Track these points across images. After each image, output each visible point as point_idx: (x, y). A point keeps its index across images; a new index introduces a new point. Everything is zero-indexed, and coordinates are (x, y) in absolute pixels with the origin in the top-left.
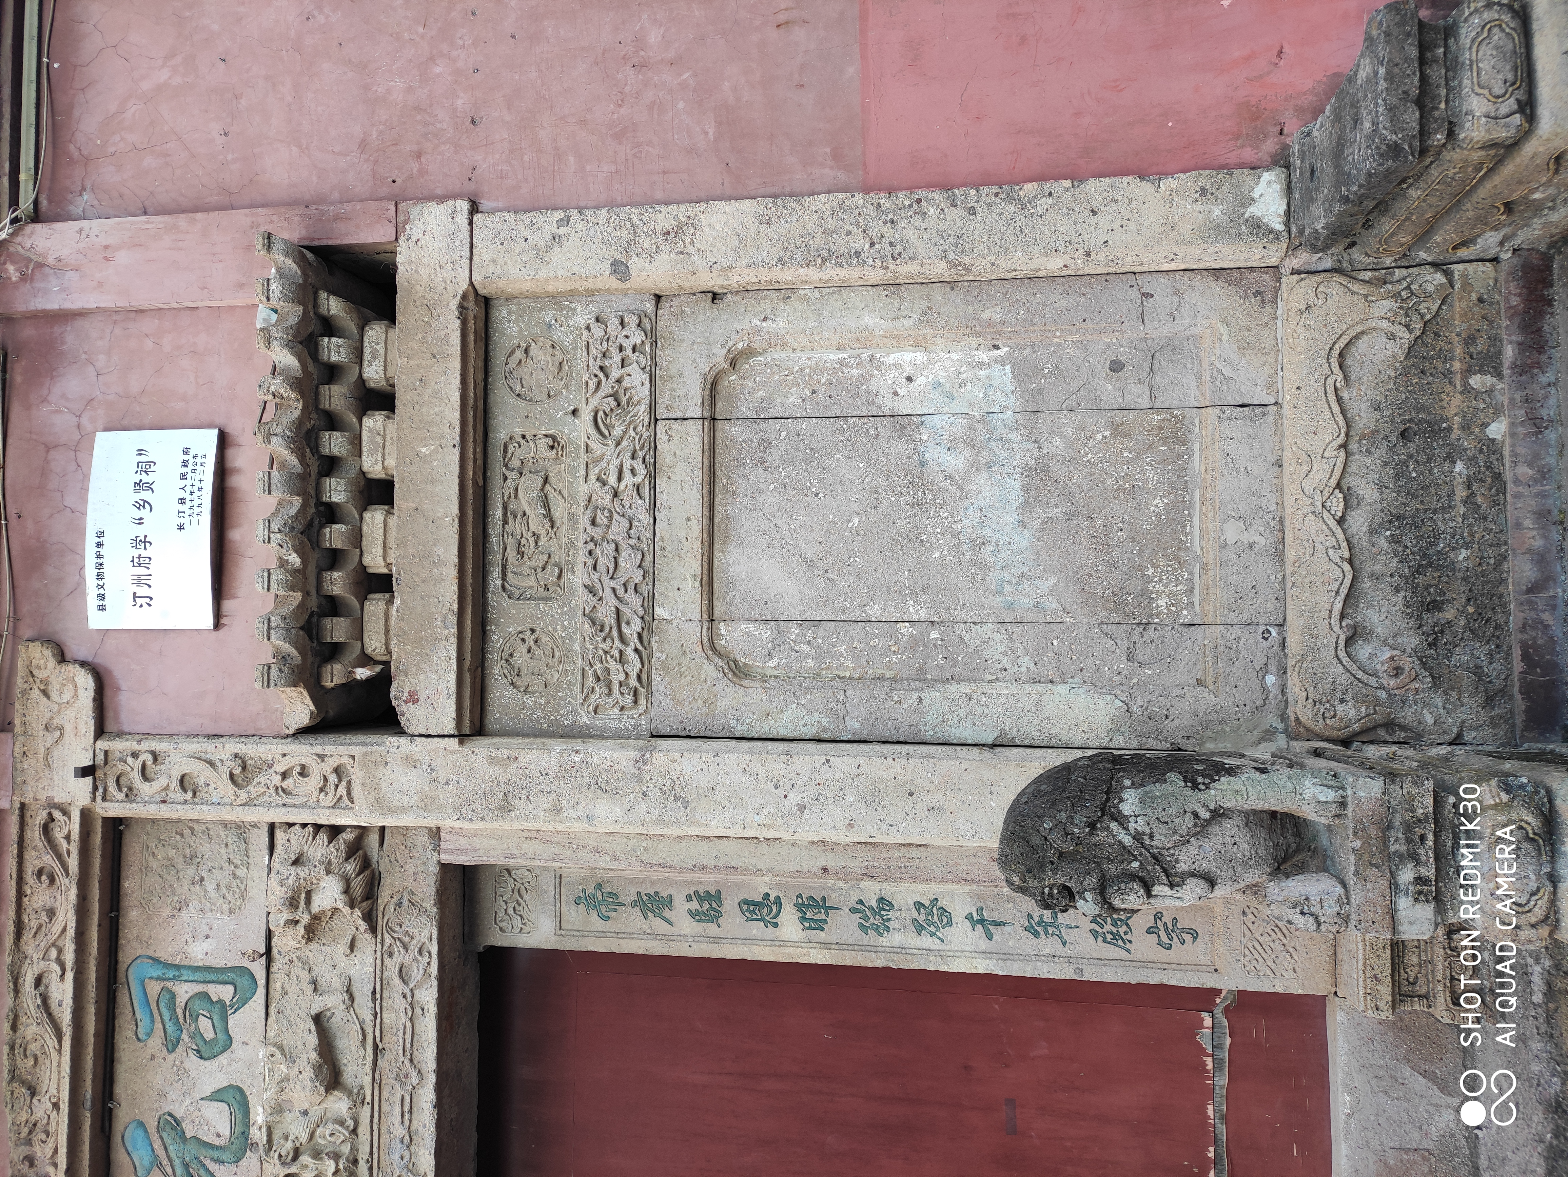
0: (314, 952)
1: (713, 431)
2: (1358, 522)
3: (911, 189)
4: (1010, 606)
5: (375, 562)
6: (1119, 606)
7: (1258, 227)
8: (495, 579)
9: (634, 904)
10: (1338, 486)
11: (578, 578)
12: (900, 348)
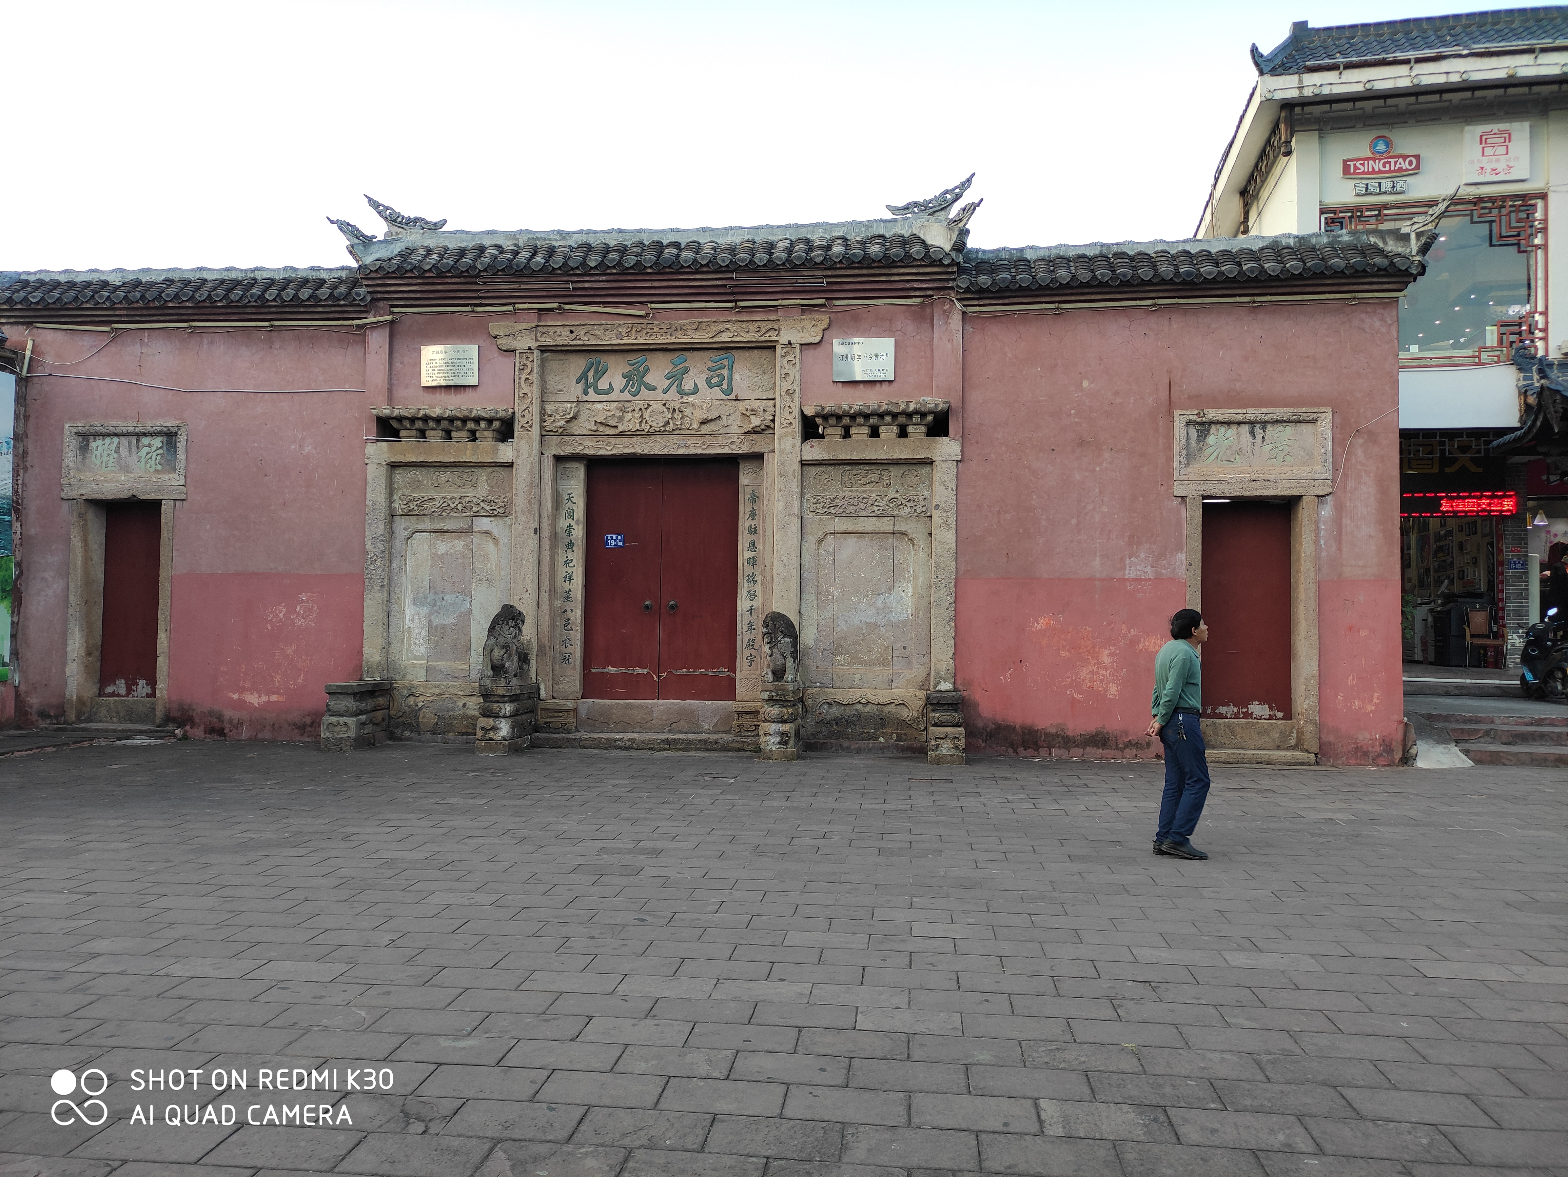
0: (738, 414)
1: (891, 533)
2: (859, 707)
3: (956, 592)
4: (838, 618)
5: (853, 431)
6: (838, 647)
7: (938, 683)
8: (847, 468)
9: (753, 508)
10: (869, 702)
11: (847, 494)
12: (913, 588)
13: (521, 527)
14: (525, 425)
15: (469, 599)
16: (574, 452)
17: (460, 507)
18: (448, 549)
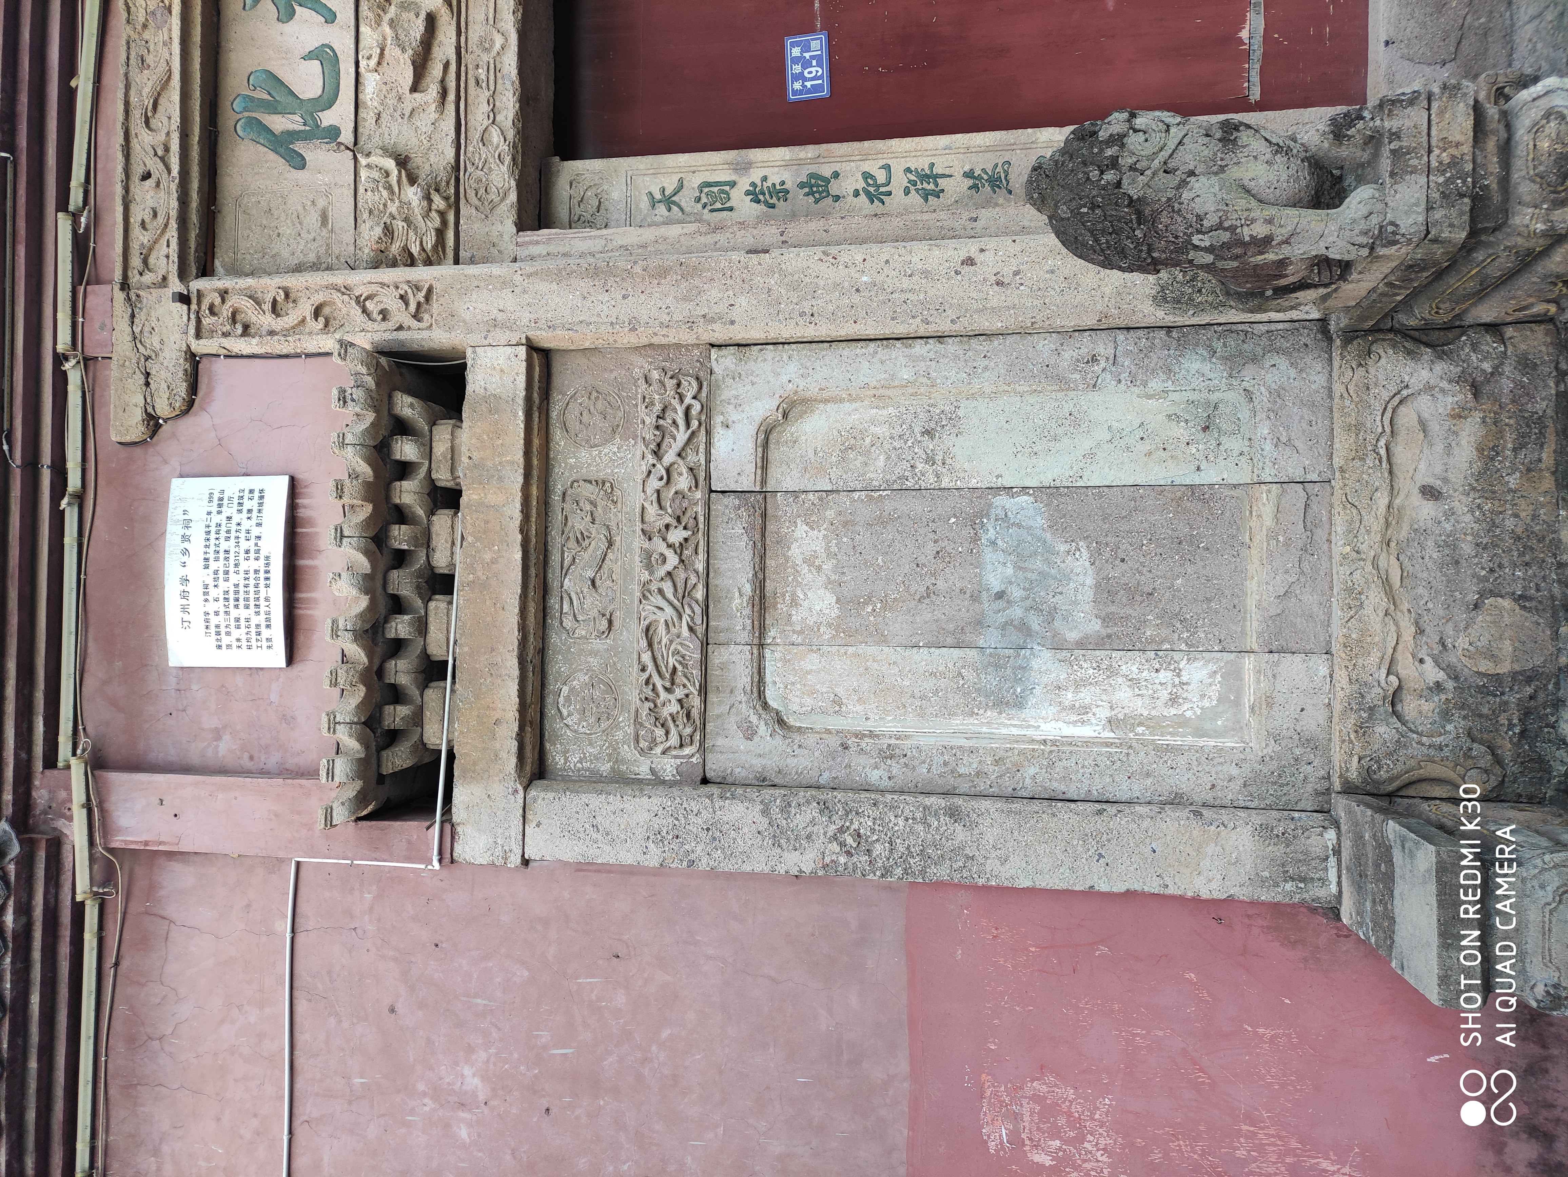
13: (742, 301)
14: (413, 307)
15: (1002, 501)
16: (508, 159)
17: (676, 536)
18: (822, 579)
